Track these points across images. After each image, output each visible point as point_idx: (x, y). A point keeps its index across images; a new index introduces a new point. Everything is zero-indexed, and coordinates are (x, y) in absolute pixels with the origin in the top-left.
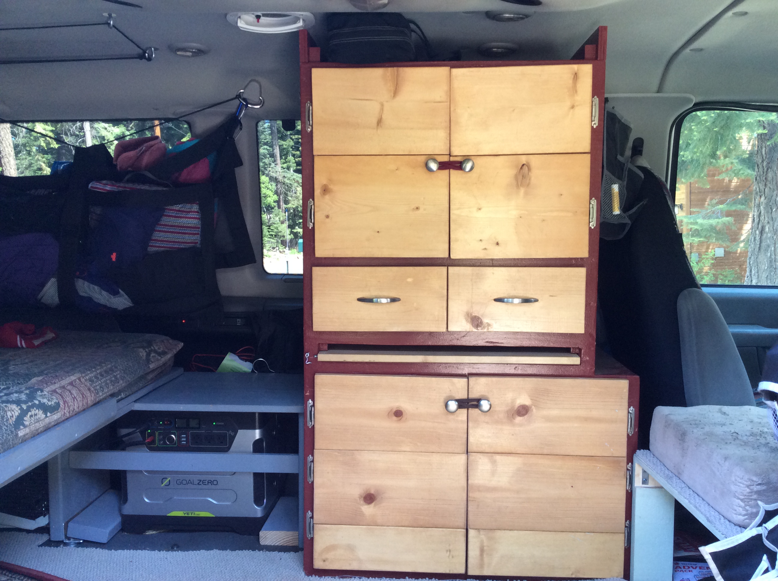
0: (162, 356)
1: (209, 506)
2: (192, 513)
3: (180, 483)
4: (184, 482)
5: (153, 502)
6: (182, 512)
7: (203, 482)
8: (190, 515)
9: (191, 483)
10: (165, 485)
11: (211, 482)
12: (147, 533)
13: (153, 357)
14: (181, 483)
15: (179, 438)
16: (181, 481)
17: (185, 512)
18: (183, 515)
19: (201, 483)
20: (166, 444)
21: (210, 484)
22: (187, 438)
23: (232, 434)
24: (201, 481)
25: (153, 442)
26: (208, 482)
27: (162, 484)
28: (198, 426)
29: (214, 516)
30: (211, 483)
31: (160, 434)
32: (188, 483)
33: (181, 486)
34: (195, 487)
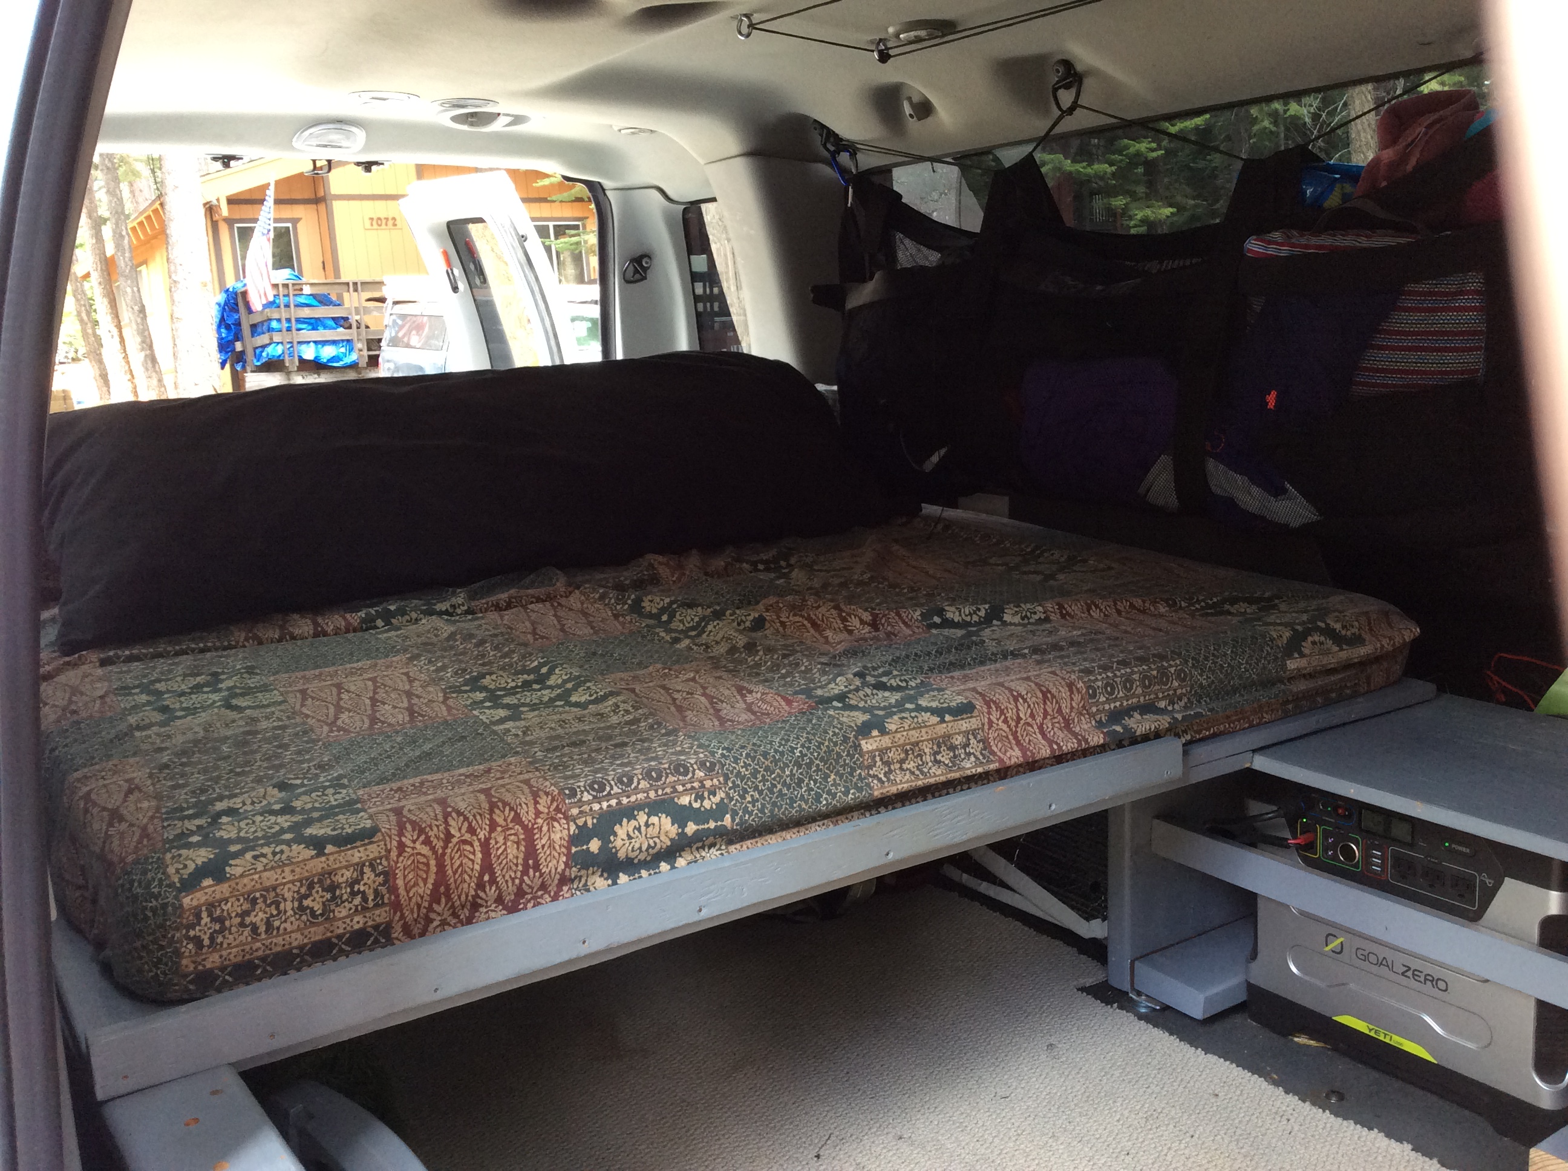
0: (1345, 647)
1: (1423, 1035)
2: (1385, 1035)
3: (1363, 957)
4: (1373, 958)
5: (1307, 978)
6: (1365, 1024)
7: (1413, 974)
8: (1381, 1038)
9: (1388, 966)
10: (1333, 951)
11: (1434, 981)
12: (1296, 1039)
13: (1314, 643)
14: (1366, 958)
15: (1367, 856)
16: (1366, 953)
17: (1371, 1027)
18: (1367, 1032)
19: (1410, 974)
20: (1335, 858)
21: (1428, 983)
22: (1383, 858)
23: (1490, 882)
24: (1409, 969)
25: (1310, 846)
26: (1426, 979)
27: (1327, 945)
28: (1409, 839)
29: (1436, 1062)
30: (1432, 981)
31: (1326, 835)
32: (1381, 964)
33: (1365, 965)
34: (1392, 976)
